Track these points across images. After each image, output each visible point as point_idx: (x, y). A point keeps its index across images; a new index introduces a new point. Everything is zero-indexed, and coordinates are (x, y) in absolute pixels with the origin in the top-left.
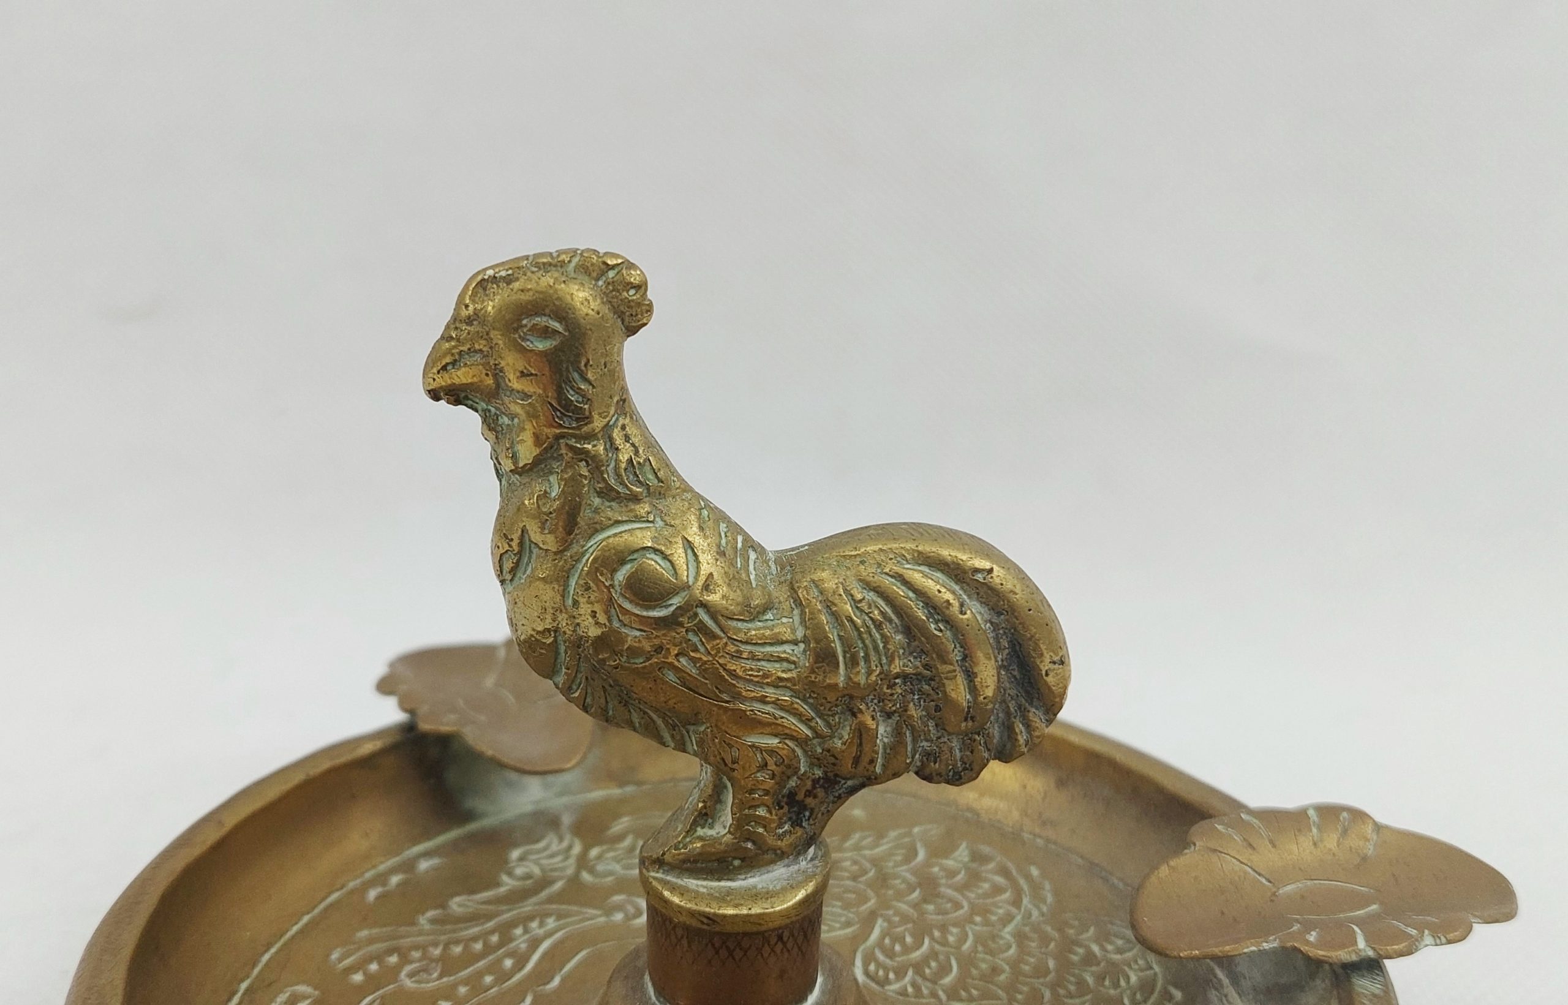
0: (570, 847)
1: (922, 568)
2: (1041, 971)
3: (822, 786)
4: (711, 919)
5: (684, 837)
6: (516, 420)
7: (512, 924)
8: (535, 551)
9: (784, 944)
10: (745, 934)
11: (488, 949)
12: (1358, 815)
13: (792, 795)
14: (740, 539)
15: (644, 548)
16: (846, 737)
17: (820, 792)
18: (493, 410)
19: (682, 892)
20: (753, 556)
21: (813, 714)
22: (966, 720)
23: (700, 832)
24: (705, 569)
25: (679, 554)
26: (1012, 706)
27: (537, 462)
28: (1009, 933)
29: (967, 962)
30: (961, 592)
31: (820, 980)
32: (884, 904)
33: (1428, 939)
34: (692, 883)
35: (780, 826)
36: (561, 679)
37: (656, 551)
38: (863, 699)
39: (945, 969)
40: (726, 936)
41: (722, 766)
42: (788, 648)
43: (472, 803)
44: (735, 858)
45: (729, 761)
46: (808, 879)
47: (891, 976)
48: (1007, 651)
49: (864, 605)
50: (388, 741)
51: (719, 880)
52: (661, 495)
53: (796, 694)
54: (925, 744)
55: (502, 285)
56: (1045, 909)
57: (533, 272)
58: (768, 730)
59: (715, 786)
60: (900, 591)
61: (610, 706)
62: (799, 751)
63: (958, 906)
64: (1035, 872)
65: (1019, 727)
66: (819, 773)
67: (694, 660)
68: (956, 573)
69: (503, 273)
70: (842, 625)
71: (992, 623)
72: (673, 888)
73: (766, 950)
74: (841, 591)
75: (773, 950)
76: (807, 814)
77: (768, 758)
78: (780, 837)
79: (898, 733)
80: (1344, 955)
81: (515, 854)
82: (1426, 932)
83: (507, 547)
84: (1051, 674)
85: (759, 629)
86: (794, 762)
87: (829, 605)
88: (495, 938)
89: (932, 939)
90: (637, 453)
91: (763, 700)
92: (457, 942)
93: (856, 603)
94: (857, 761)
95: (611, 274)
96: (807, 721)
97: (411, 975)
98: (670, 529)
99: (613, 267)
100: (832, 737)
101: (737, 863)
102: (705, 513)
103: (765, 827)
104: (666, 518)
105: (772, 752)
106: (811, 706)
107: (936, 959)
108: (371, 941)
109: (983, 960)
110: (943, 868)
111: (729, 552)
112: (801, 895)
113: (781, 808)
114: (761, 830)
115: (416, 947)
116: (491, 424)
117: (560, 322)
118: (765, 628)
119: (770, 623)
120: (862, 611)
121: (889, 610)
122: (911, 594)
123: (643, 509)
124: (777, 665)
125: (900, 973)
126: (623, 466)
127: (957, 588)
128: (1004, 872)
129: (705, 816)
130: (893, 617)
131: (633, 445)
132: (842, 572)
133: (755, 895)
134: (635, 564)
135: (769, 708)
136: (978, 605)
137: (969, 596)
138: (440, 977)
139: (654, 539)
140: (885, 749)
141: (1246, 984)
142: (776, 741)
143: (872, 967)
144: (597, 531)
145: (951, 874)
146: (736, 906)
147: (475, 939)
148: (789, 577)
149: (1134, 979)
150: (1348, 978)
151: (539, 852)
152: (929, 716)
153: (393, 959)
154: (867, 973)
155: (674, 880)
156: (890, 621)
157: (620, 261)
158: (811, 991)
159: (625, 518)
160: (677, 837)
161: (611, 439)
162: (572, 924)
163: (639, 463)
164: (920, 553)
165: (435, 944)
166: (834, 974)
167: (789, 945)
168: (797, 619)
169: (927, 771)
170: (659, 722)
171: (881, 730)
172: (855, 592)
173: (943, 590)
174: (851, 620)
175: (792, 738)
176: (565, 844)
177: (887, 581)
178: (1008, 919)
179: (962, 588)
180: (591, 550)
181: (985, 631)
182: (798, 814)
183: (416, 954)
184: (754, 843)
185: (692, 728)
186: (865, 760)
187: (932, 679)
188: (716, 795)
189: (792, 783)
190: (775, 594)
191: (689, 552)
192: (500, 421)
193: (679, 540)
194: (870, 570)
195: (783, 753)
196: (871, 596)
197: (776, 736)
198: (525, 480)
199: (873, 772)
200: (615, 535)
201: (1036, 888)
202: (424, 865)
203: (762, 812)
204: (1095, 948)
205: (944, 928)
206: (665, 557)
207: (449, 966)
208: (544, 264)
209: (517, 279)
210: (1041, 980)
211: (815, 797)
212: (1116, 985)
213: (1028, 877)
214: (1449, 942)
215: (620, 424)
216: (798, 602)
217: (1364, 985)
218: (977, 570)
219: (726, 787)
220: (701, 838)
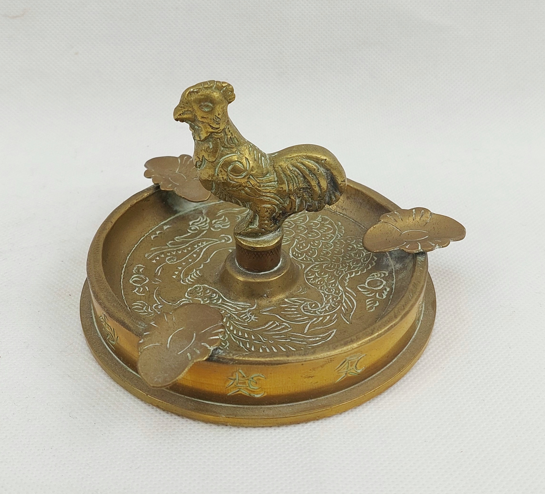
0: (207, 220)
1: (308, 160)
2: (339, 253)
3: (282, 215)
4: (254, 248)
5: (246, 228)
6: (200, 128)
7: (193, 244)
8: (206, 161)
9: (272, 253)
10: (262, 251)
11: (189, 252)
12: (426, 210)
13: (274, 217)
14: (260, 154)
15: (236, 161)
16: (288, 203)
17: (281, 216)
18: (193, 124)
19: (246, 241)
20: (263, 158)
21: (279, 199)
22: (319, 197)
23: (250, 227)
24: (251, 165)
25: (244, 161)
26: (331, 192)
27: (206, 138)
28: (332, 242)
29: (320, 251)
30: (318, 166)
31: (281, 260)
32: (297, 234)
33: (437, 247)
34: (249, 239)
35: (271, 225)
36: (213, 191)
37: (239, 161)
38: (292, 194)
39: (314, 253)
40: (258, 252)
41: (256, 212)
42: (273, 183)
43: (176, 208)
44: (259, 233)
45: (258, 211)
46: (278, 237)
47: (300, 256)
48: (329, 180)
49: (292, 171)
50: (151, 192)
51: (255, 238)
52: (239, 146)
53: (275, 194)
54: (308, 203)
55: (196, 93)
56: (342, 235)
57: (204, 90)
58: (268, 203)
59: (254, 216)
60: (302, 167)
61: (227, 198)
62: (276, 207)
63: (318, 234)
64: (340, 224)
65: (333, 197)
66: (281, 212)
67: (249, 188)
68: (317, 161)
69: (196, 90)
70: (287, 177)
71: (326, 173)
72: (244, 241)
73: (268, 254)
74: (287, 168)
75: (270, 255)
76: (278, 221)
77: (268, 210)
78: (271, 227)
79: (301, 202)
80: (415, 251)
81: (191, 223)
82: (437, 245)
83: (198, 160)
84: (341, 184)
85: (265, 179)
86: (275, 210)
87: (283, 172)
88: (190, 249)
89: (311, 245)
90: (232, 135)
91: (267, 196)
92: (179, 250)
93: (291, 171)
94: (290, 209)
95: (224, 89)
96: (278, 201)
97: (169, 260)
98: (242, 155)
99: (224, 87)
100: (284, 203)
101: (260, 234)
102: (250, 149)
103: (267, 225)
104: (241, 152)
105: (269, 208)
106: (279, 197)
107: (312, 251)
108: (155, 251)
109: (324, 250)
110: (314, 223)
111: (257, 160)
112: (276, 241)
113: (271, 220)
114: (266, 226)
115: (168, 252)
116: (192, 127)
117: (212, 104)
118: (267, 179)
119: (268, 177)
120: (292, 173)
121: (299, 172)
122: (305, 168)
123: (234, 150)
124: (270, 188)
125: (302, 254)
126: (229, 139)
127: (317, 165)
128: (331, 224)
129: (251, 223)
130: (300, 173)
131: (231, 133)
132: (287, 162)
133: (265, 242)
134: (233, 165)
135: (268, 198)
136: (322, 169)
137: (320, 167)
138: (177, 260)
139: (237, 158)
140: (298, 205)
141: (393, 256)
142: (270, 205)
143: (294, 253)
144: (223, 157)
145: (316, 224)
146: (260, 245)
147: (184, 249)
148: (273, 164)
149: (364, 255)
150: (416, 256)
151: (197, 222)
152: (309, 197)
153: (163, 256)
154: (293, 255)
155: (244, 238)
156: (300, 175)
157: (226, 84)
158: (279, 263)
159: (230, 153)
160: (244, 228)
161: (225, 132)
162: (210, 244)
163: (233, 138)
164: (307, 156)
165: (174, 251)
166: (285, 258)
167: (274, 253)
168: (275, 175)
169: (309, 210)
170: (239, 201)
171: (297, 201)
172: (290, 168)
173: (313, 166)
174: (289, 176)
175: (274, 204)
176: (205, 220)
177: (299, 164)
178: (331, 238)
179: (318, 165)
180: (221, 162)
181: (324, 175)
182: (275, 221)
183: (169, 254)
184: (264, 229)
185: (248, 203)
186: (293, 209)
187: (310, 188)
188: (254, 218)
189: (274, 214)
190: (269, 169)
191: (247, 161)
192: (195, 127)
193: (244, 158)
194: (294, 162)
195: (272, 208)
196: (294, 169)
197: (270, 204)
198: (203, 143)
199: (295, 211)
200: (228, 157)
201: (340, 228)
202: (165, 228)
203: (266, 222)
204: (355, 246)
205: (314, 241)
206: (241, 163)
207: (179, 257)
208: (206, 87)
209: (200, 92)
210: (340, 256)
211: (280, 217)
212: (360, 256)
213: (338, 225)
214: (443, 247)
215: (227, 128)
216: (275, 171)
217: (420, 258)
218: (322, 160)
219: (257, 216)
220: (250, 228)
